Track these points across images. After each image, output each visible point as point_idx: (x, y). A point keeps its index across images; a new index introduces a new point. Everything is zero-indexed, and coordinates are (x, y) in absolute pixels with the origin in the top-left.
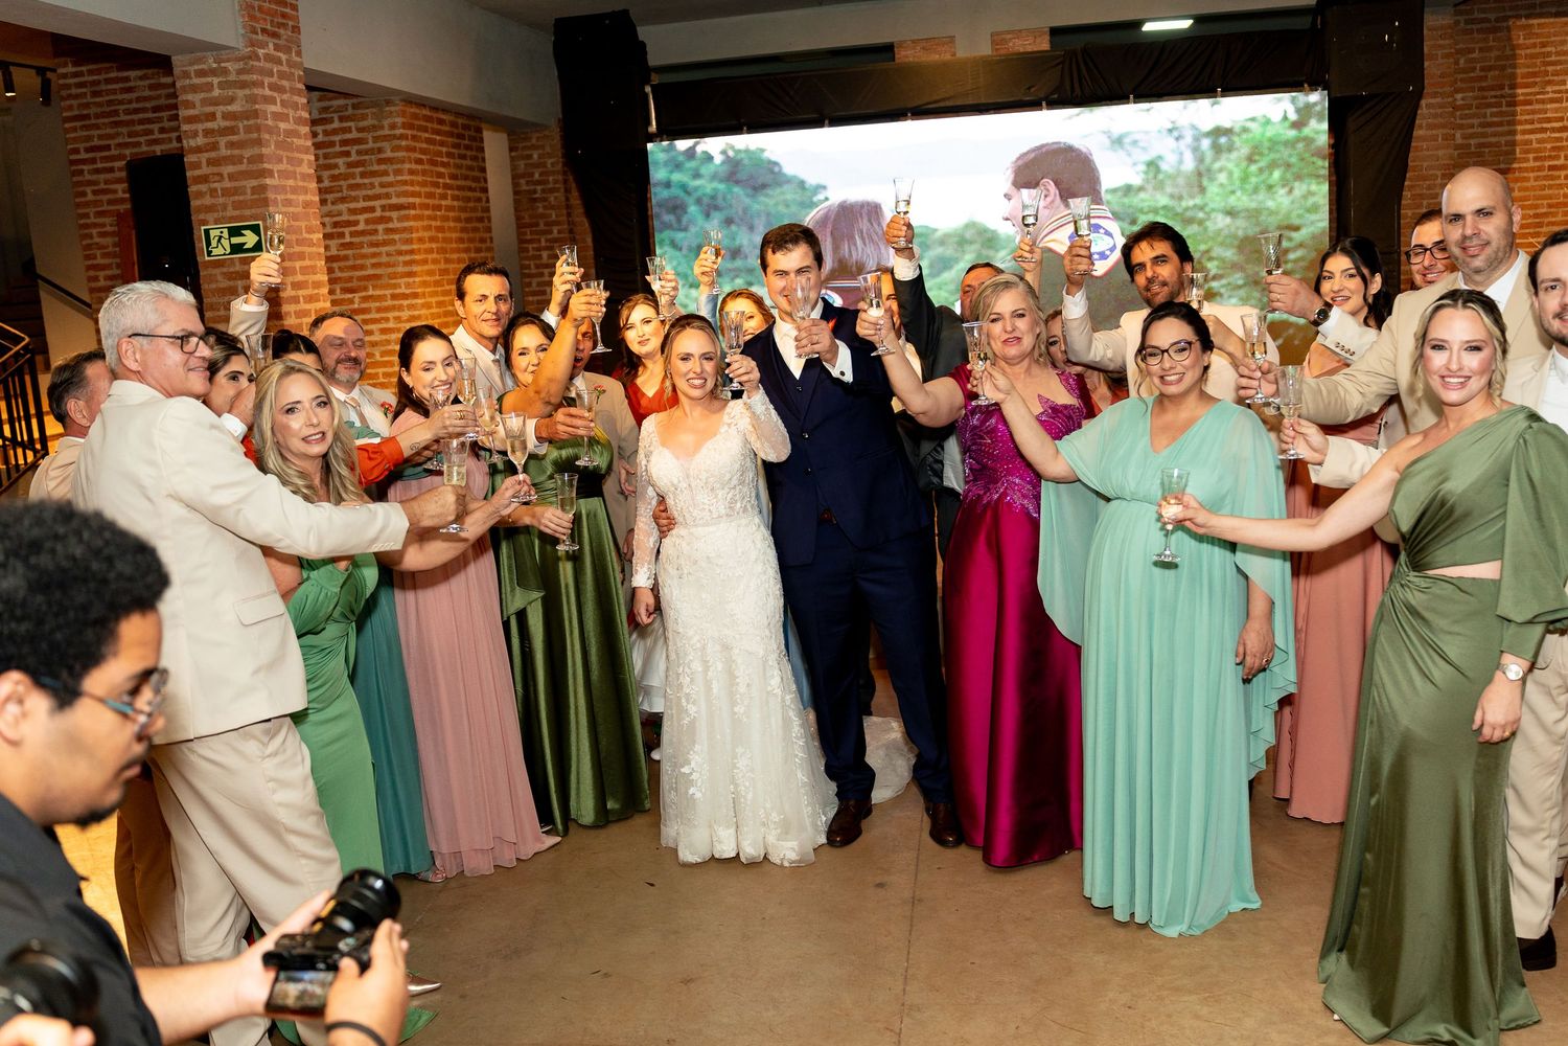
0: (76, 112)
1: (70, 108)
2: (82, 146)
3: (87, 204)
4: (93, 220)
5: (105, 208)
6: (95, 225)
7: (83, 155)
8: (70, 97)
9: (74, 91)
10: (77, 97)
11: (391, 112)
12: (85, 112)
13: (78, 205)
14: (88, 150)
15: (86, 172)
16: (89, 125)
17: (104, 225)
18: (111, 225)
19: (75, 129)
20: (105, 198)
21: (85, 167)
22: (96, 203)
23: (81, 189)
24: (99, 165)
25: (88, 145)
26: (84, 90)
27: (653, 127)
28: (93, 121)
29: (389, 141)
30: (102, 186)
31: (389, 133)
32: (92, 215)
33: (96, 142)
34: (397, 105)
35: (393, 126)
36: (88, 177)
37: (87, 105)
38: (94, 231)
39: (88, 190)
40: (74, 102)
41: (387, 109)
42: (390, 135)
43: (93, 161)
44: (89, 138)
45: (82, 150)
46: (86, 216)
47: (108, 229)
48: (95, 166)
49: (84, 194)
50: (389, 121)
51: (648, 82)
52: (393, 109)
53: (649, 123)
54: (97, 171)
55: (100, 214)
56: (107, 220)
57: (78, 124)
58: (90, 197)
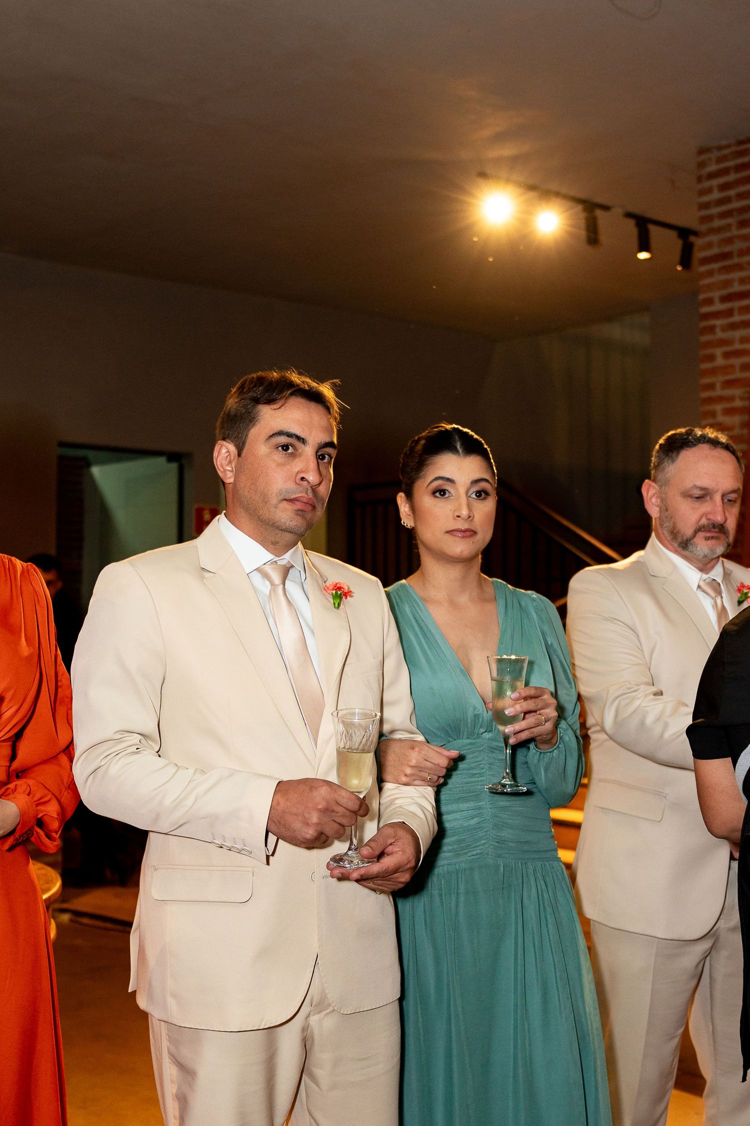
0: (715, 251)
1: (709, 245)
2: (716, 294)
3: (713, 372)
4: (719, 392)
5: (738, 375)
6: (721, 399)
7: (718, 306)
8: (712, 231)
9: (717, 223)
10: (719, 230)
12: (727, 249)
13: (705, 373)
14: (724, 299)
15: (718, 330)
16: (730, 266)
17: (731, 399)
18: (742, 399)
19: (710, 273)
20: (737, 362)
21: (718, 322)
22: (725, 369)
23: (708, 351)
24: (737, 318)
25: (724, 292)
26: (729, 221)
28: (736, 260)
30: (738, 346)
32: (718, 386)
33: (737, 288)
36: (720, 335)
37: (730, 241)
38: (719, 407)
39: (718, 352)
40: (714, 238)
43: (729, 313)
44: (727, 283)
45: (717, 301)
46: (711, 387)
47: (738, 403)
48: (731, 320)
49: (711, 358)
54: (733, 326)
55: (729, 384)
56: (737, 392)
57: (715, 266)
58: (720, 361)
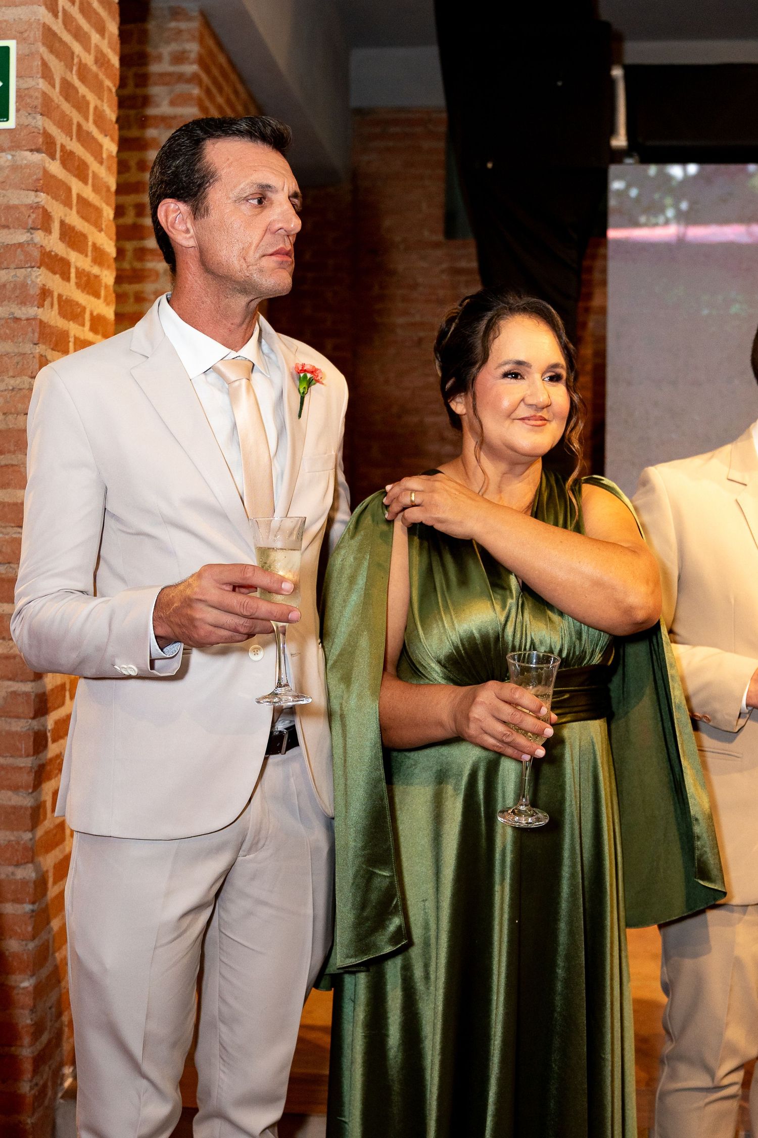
11: (180, 32)
27: (620, 141)
29: (166, 84)
31: (171, 69)
34: (190, 19)
35: (179, 58)
41: (173, 24)
42: (170, 74)
50: (174, 47)
51: (616, 58)
52: (183, 25)
53: (612, 131)
